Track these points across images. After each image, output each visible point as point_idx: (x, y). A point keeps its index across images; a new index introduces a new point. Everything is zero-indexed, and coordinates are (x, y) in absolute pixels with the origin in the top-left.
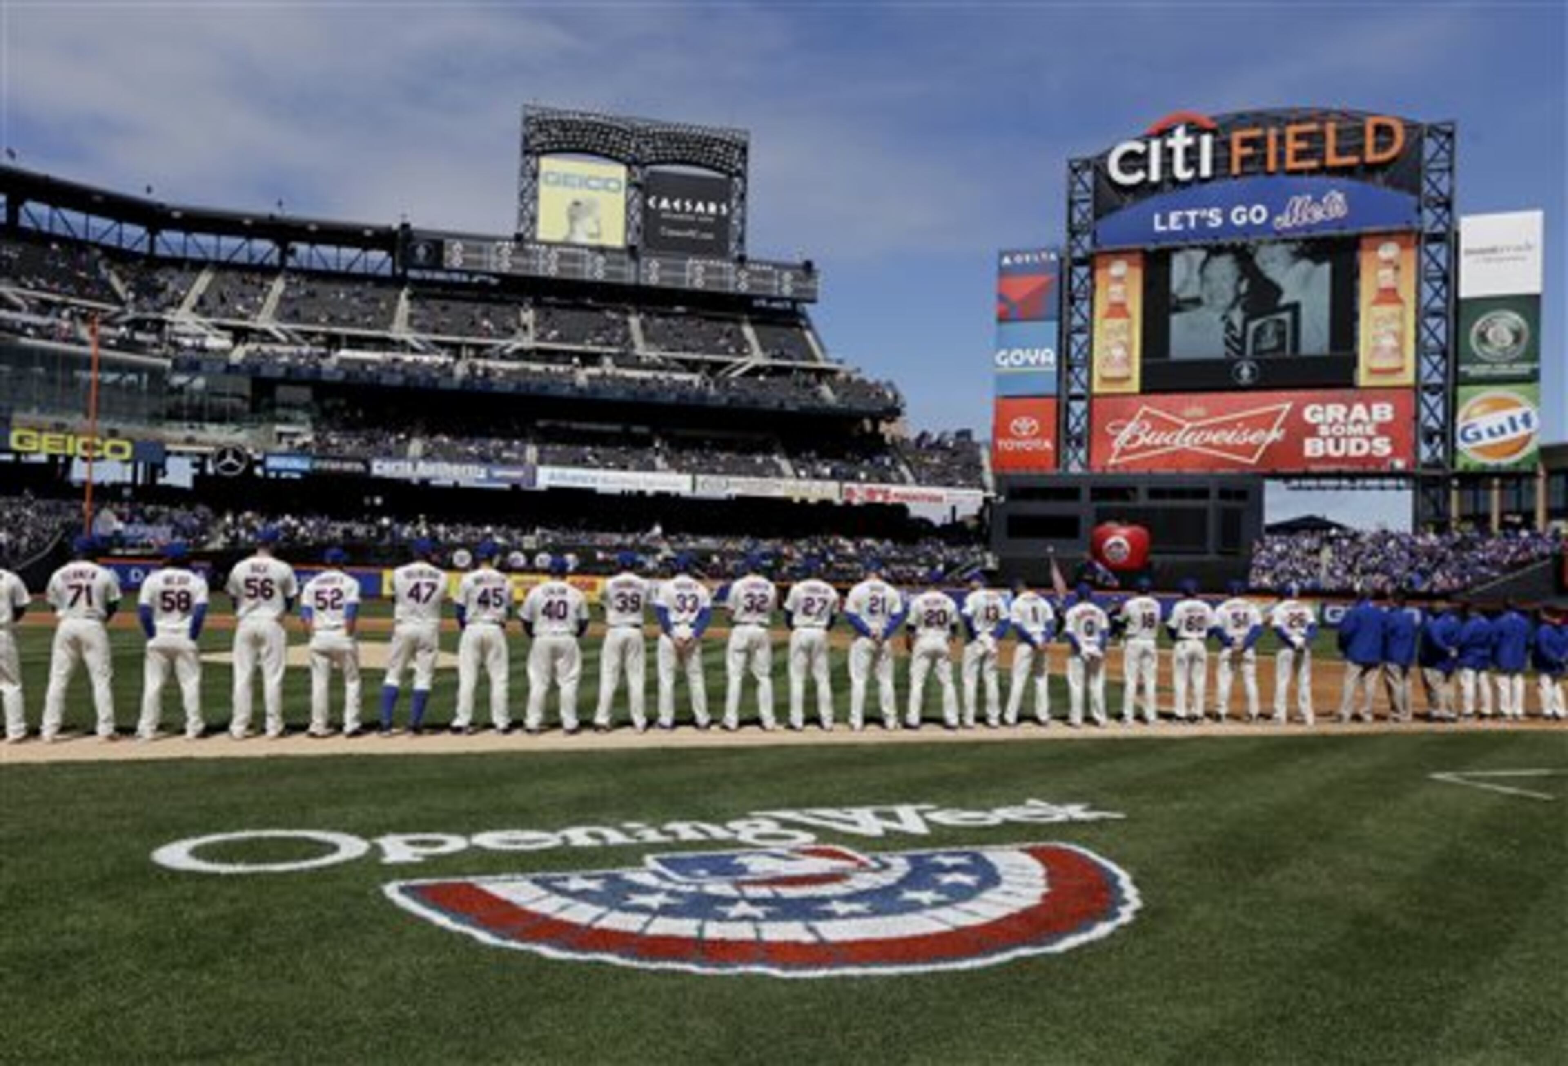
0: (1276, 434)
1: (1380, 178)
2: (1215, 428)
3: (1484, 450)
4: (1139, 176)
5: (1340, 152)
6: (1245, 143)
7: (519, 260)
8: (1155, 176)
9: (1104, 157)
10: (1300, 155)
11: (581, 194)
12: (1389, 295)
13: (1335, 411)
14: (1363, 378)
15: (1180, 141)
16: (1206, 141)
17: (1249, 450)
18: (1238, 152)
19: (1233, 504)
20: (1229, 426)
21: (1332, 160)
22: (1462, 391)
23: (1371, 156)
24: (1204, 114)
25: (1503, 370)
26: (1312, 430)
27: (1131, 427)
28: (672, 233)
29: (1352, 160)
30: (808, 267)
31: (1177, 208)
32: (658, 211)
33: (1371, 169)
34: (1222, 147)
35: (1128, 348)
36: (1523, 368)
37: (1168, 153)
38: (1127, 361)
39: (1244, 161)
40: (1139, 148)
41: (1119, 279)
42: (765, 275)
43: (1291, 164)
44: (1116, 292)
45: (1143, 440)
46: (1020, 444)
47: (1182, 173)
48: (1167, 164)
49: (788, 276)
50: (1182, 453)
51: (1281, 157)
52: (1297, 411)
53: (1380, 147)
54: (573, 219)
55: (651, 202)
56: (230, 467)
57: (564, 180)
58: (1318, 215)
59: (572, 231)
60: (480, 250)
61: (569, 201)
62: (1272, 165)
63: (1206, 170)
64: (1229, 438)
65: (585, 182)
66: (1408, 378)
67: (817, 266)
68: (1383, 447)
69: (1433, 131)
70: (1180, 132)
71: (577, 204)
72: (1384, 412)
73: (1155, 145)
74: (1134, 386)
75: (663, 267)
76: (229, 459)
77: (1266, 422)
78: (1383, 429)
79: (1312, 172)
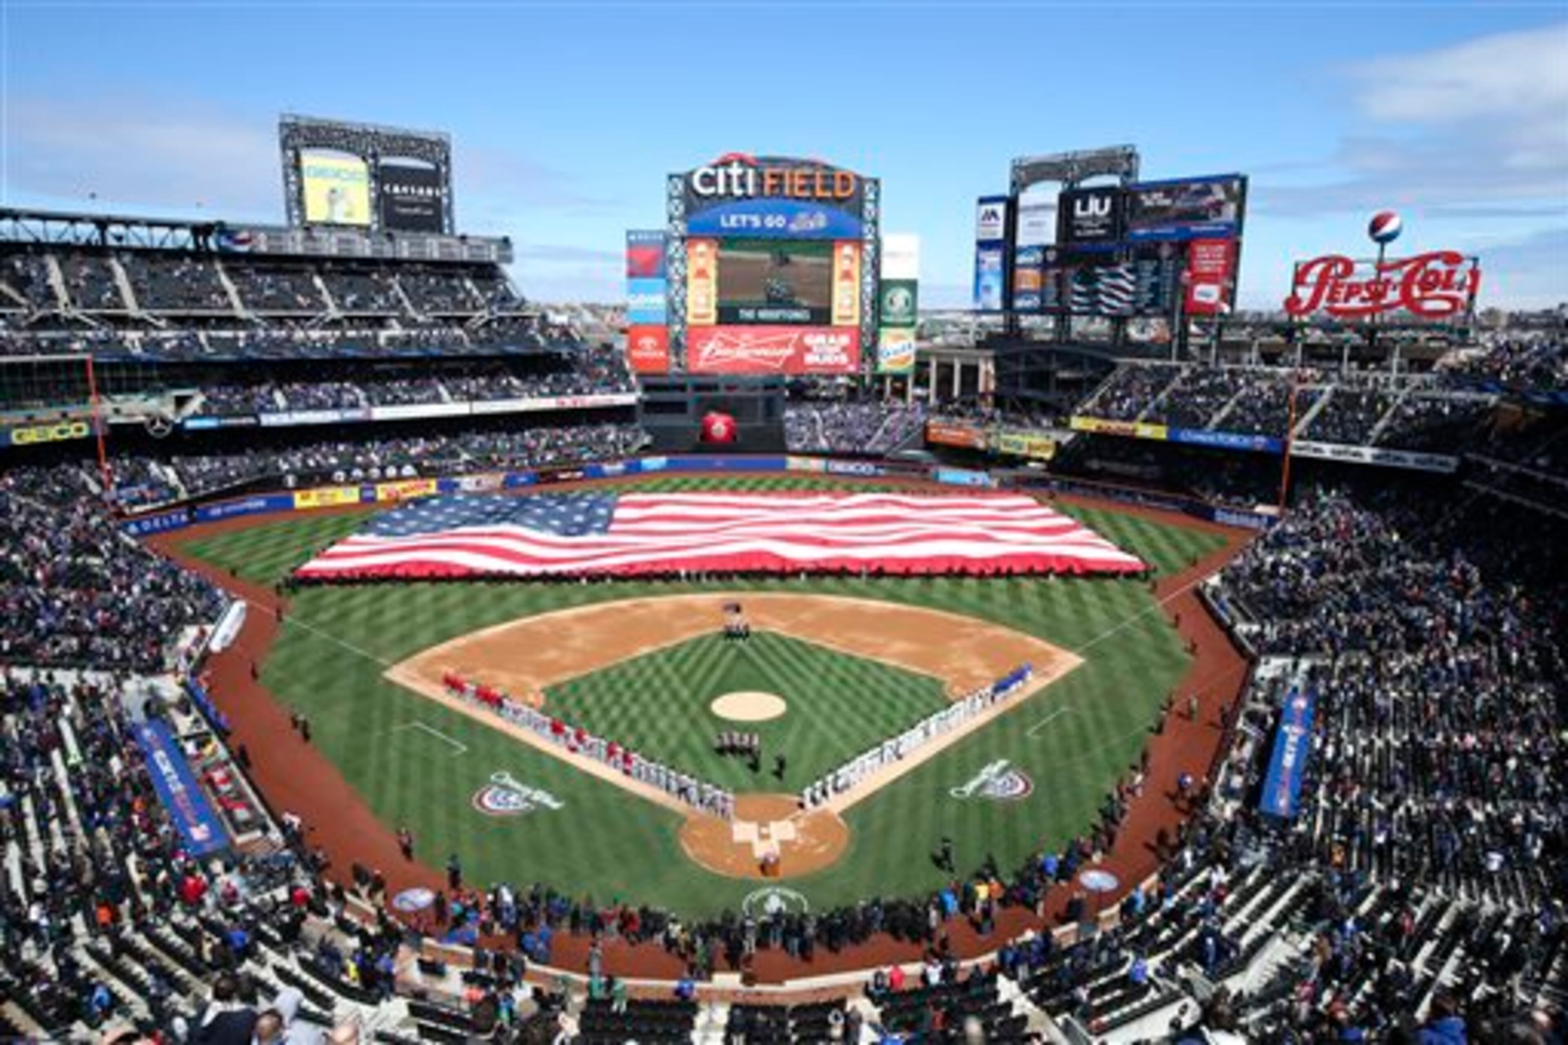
0: (789, 351)
1: (843, 207)
2: (759, 346)
3: (892, 362)
4: (711, 190)
5: (825, 188)
6: (773, 176)
7: (310, 244)
8: (721, 190)
9: (691, 174)
10: (802, 188)
11: (335, 183)
12: (847, 275)
13: (821, 339)
14: (836, 321)
15: (735, 170)
16: (751, 172)
17: (775, 359)
18: (769, 182)
19: (771, 393)
20: (765, 345)
21: (819, 193)
22: (883, 330)
23: (840, 194)
24: (750, 154)
25: (901, 320)
26: (809, 349)
27: (711, 346)
28: (405, 211)
29: (828, 194)
30: (506, 241)
31: (735, 212)
32: (392, 195)
33: (840, 200)
34: (760, 176)
35: (708, 296)
36: (908, 319)
37: (728, 177)
38: (708, 305)
39: (773, 187)
40: (712, 172)
41: (702, 255)
42: (479, 247)
43: (797, 193)
44: (701, 262)
45: (719, 352)
46: (646, 354)
47: (738, 191)
48: (728, 185)
49: (493, 247)
50: (739, 361)
51: (792, 186)
52: (801, 338)
53: (845, 188)
54: (332, 202)
55: (387, 188)
56: (160, 431)
57: (321, 173)
58: (812, 225)
59: (332, 211)
60: (279, 238)
61: (326, 190)
62: (787, 191)
63: (751, 190)
64: (765, 352)
65: (337, 175)
66: (856, 321)
67: (512, 240)
68: (844, 359)
69: (869, 180)
70: (735, 164)
71: (333, 191)
72: (845, 340)
73: (721, 172)
74: (712, 319)
75: (411, 245)
76: (158, 424)
77: (784, 344)
78: (844, 349)
79: (808, 199)
